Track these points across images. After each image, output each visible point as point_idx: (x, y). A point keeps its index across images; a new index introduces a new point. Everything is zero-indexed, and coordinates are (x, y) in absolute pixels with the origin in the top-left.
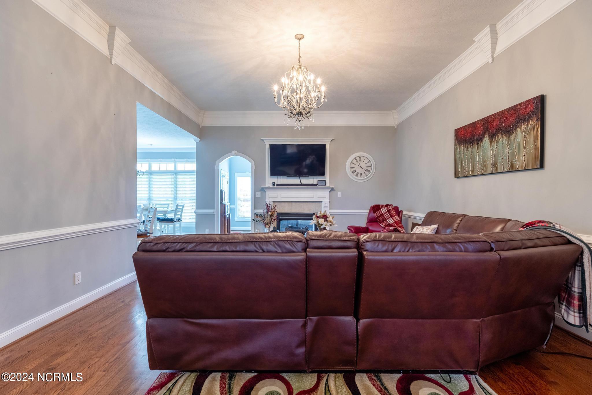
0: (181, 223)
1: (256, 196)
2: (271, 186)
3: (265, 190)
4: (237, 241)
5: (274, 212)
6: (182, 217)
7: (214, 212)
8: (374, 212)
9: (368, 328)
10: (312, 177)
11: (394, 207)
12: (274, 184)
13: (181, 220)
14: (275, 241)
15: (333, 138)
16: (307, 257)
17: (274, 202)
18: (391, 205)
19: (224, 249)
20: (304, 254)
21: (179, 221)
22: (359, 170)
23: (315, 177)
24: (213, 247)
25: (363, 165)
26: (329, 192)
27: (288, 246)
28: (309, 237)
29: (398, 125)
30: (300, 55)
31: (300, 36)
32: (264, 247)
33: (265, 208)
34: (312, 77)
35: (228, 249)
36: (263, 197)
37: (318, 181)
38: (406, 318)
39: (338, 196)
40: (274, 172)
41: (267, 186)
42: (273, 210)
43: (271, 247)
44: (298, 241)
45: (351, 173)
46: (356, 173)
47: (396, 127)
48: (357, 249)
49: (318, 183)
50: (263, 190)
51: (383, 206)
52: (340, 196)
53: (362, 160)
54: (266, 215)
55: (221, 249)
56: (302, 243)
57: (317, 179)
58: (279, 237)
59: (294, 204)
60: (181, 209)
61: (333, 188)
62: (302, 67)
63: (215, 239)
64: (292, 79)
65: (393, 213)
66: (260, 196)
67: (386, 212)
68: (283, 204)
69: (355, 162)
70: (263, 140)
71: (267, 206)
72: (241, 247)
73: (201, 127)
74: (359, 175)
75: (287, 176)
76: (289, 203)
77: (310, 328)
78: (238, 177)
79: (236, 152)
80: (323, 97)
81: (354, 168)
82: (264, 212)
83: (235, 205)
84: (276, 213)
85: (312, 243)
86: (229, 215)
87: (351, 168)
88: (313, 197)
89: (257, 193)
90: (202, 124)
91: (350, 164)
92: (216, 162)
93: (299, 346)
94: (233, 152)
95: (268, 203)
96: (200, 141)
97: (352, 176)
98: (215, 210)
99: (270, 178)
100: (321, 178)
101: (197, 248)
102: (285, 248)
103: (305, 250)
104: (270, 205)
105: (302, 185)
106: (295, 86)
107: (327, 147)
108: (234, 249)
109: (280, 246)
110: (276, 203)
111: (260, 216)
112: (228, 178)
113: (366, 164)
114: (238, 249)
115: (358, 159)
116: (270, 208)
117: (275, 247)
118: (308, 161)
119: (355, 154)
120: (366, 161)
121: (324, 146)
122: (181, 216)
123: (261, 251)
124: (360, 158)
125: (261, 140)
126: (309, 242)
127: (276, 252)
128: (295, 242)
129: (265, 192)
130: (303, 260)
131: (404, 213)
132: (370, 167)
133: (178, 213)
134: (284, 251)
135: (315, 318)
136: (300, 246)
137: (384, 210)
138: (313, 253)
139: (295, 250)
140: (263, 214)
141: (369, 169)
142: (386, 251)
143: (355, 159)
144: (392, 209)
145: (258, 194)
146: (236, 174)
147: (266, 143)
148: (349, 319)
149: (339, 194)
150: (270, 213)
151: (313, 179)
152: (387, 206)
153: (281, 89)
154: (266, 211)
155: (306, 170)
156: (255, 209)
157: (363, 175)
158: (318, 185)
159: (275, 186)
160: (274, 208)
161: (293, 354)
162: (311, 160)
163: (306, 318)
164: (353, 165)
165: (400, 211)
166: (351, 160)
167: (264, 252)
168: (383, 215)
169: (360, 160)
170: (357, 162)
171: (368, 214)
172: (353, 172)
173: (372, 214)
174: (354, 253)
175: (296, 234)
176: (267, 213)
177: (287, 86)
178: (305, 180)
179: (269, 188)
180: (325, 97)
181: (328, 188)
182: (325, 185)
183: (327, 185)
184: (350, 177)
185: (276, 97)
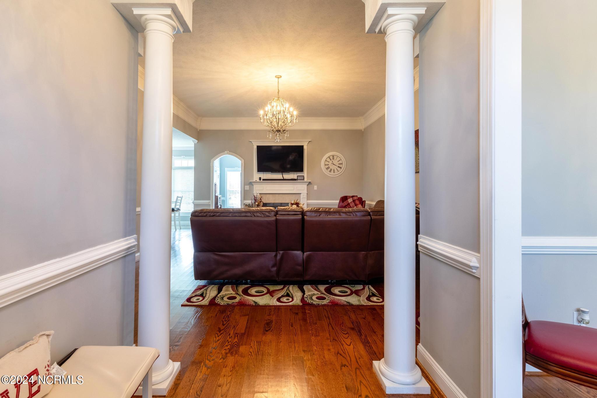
0: (180, 212)
1: (245, 189)
2: (258, 180)
3: (253, 184)
4: (241, 211)
5: (260, 202)
6: (181, 208)
7: (209, 203)
8: (343, 202)
9: (309, 257)
10: (293, 173)
11: (358, 198)
12: (260, 179)
13: (180, 210)
14: (260, 211)
15: (310, 140)
16: (276, 219)
17: (260, 194)
18: (356, 196)
19: (235, 215)
20: (275, 217)
21: (178, 211)
22: (332, 167)
23: (295, 173)
24: (229, 214)
25: (336, 162)
26: (306, 186)
27: (267, 214)
28: (278, 210)
29: (364, 129)
30: (278, 90)
31: (279, 77)
32: (255, 215)
33: (253, 199)
34: (287, 105)
35: (237, 215)
36: (251, 189)
37: (298, 176)
38: (328, 251)
39: (315, 189)
40: (261, 169)
41: (254, 181)
42: (260, 201)
43: (258, 214)
44: (272, 211)
45: (326, 170)
46: (329, 169)
47: (363, 130)
48: (302, 215)
49: (297, 178)
50: (251, 184)
51: (350, 197)
52: (316, 189)
53: (335, 158)
54: (254, 205)
55: (234, 215)
56: (274, 212)
57: (297, 174)
58: (263, 209)
59: (277, 195)
60: (180, 200)
61: (310, 182)
62: (280, 99)
63: (230, 211)
64: (273, 107)
65: (357, 202)
66: (248, 189)
67: (351, 202)
68: (268, 195)
69: (328, 160)
70: (251, 142)
71: (255, 197)
72: (244, 214)
73: (198, 130)
74: (332, 171)
75: (271, 172)
76: (273, 195)
77: (279, 257)
78: (228, 172)
79: (228, 152)
80: (295, 119)
81: (328, 165)
82: (252, 203)
83: (225, 197)
84: (262, 203)
85: (280, 213)
86: (221, 206)
87: (325, 165)
88: (293, 189)
89: (246, 186)
90: (200, 128)
91: (324, 161)
92: (211, 160)
93: (273, 266)
94: (226, 152)
95: (255, 195)
96: (197, 143)
97: (327, 172)
98: (210, 201)
99: (257, 173)
100: (300, 174)
101: (222, 215)
102: (266, 214)
103: (275, 216)
104: (257, 197)
105: (284, 180)
106: (275, 113)
107: (305, 147)
108: (240, 215)
109: (263, 214)
110: (262, 195)
111: (249, 205)
112: (219, 172)
113: (338, 161)
114: (242, 215)
115: (331, 158)
116: (257, 199)
117: (261, 214)
118: (291, 158)
119: (329, 153)
120: (338, 159)
121: (302, 147)
122: (180, 206)
123: (254, 216)
124: (333, 156)
125: (250, 141)
126: (278, 212)
127: (261, 217)
128: (271, 212)
129: (253, 185)
130: (274, 220)
131: (367, 202)
132: (342, 164)
133: (178, 204)
134: (265, 216)
135: (281, 252)
136: (273, 213)
137: (350, 200)
138: (279, 217)
139: (270, 216)
140: (251, 204)
141: (340, 166)
142: (316, 216)
143: (329, 157)
144: (357, 199)
145: (247, 188)
146: (226, 169)
147: (253, 144)
148: (299, 253)
149: (315, 187)
150: (257, 203)
151: (293, 175)
152: (353, 197)
153: (265, 115)
154: (253, 201)
155: (288, 166)
156: (244, 200)
157: (336, 170)
158: (297, 179)
159: (262, 180)
160: (260, 199)
161: (270, 271)
162: (293, 157)
163: (277, 252)
164: (327, 163)
165: (364, 201)
166: (325, 159)
167: (255, 216)
168: (350, 204)
169: (333, 159)
170: (331, 160)
171: (338, 204)
172: (327, 169)
173: (341, 204)
174: (300, 217)
175: (271, 208)
176: (255, 203)
177: (269, 111)
178: (286, 175)
179: (256, 182)
180: (296, 119)
181: (305, 182)
182: (304, 179)
183: (306, 180)
184: (325, 173)
185: (262, 119)
